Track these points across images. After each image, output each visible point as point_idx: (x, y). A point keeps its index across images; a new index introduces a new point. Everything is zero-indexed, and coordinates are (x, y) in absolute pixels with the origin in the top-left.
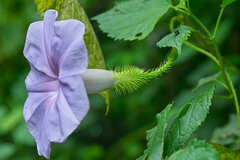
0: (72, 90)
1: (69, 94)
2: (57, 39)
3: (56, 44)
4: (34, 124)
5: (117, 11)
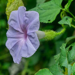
1: (32, 39)
2: (26, 18)
3: (26, 20)
4: (13, 51)
5: (39, 8)
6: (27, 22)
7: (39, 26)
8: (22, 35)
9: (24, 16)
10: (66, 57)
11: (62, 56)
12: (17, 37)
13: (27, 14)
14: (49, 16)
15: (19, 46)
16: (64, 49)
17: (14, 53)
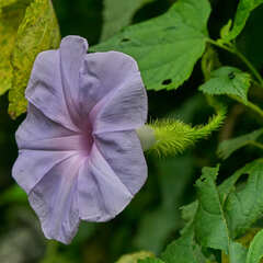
0: (121, 151)
3: (90, 85)
5: (126, 40)
6: (91, 92)
7: (146, 107)
8: (74, 140)
9: (82, 69)
10: (222, 216)
11: (206, 213)
12: (54, 145)
13: (93, 63)
14: (166, 66)
15: (63, 180)
16: (210, 186)
17: (45, 203)
